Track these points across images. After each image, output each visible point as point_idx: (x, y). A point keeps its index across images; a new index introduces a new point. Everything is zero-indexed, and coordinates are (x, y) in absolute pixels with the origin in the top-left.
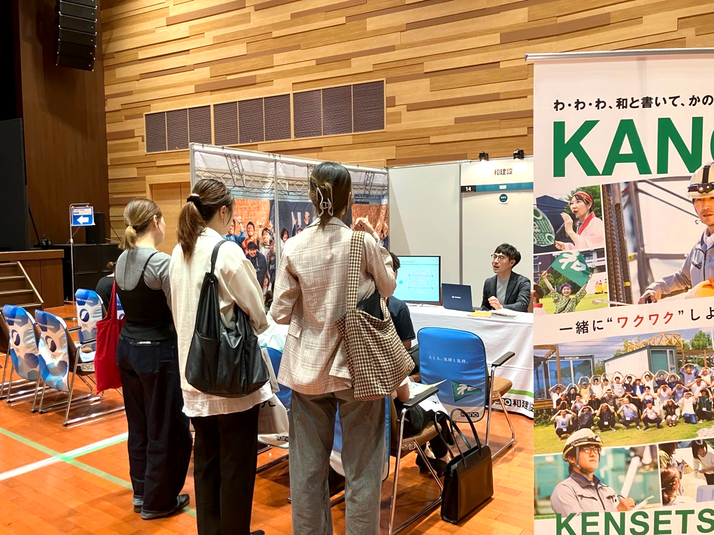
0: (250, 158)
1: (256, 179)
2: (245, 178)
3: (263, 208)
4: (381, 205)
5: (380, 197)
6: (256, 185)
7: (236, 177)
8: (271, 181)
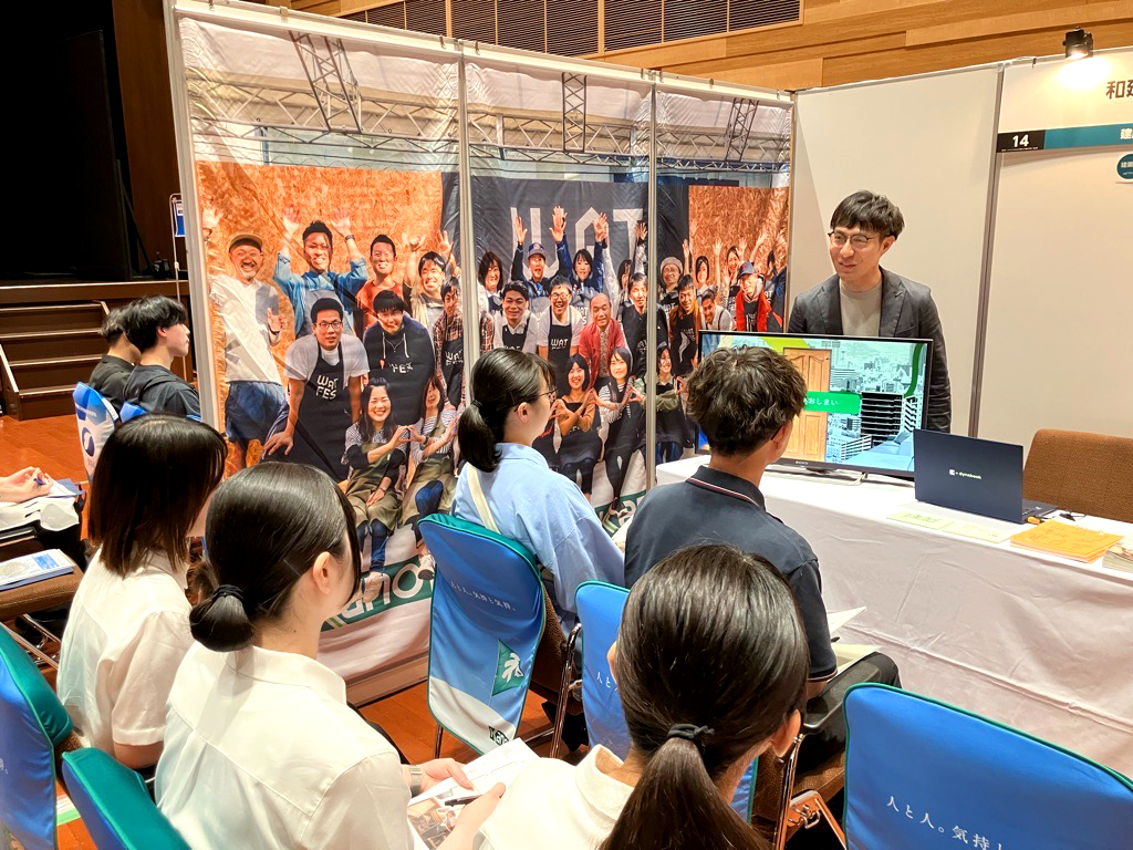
0: (376, 50)
1: (399, 111)
2: (360, 106)
3: (421, 196)
4: (770, 191)
5: (770, 169)
6: (398, 129)
7: (330, 103)
8: (446, 118)
